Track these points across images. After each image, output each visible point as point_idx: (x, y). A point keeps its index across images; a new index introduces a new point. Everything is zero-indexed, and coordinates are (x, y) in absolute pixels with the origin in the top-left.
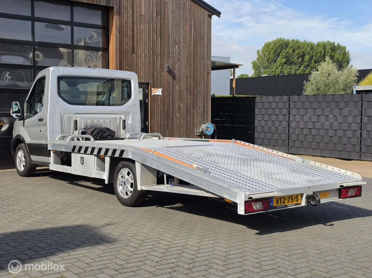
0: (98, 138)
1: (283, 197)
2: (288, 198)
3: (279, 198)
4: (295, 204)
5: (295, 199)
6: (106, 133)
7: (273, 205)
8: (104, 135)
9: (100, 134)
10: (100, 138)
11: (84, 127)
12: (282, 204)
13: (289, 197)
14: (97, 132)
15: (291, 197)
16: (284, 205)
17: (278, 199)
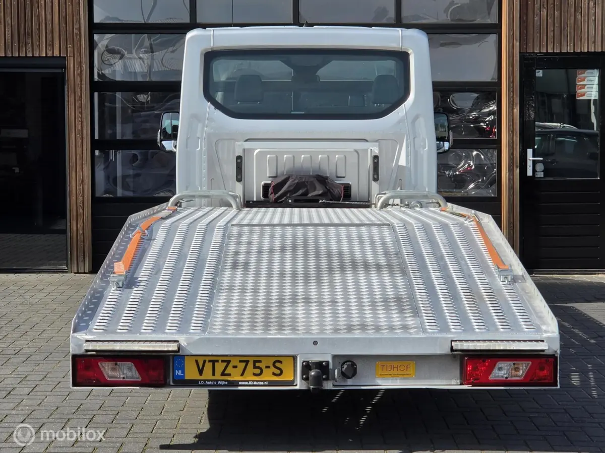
0: (290, 201)
1: (220, 359)
2: (244, 364)
3: (207, 359)
4: (269, 381)
5: (268, 367)
6: (315, 189)
7: (184, 376)
8: (310, 195)
9: (300, 192)
10: (296, 201)
11: (269, 174)
12: (218, 376)
13: (247, 362)
14: (290, 186)
15: (255, 362)
16: (225, 381)
17: (205, 361)
